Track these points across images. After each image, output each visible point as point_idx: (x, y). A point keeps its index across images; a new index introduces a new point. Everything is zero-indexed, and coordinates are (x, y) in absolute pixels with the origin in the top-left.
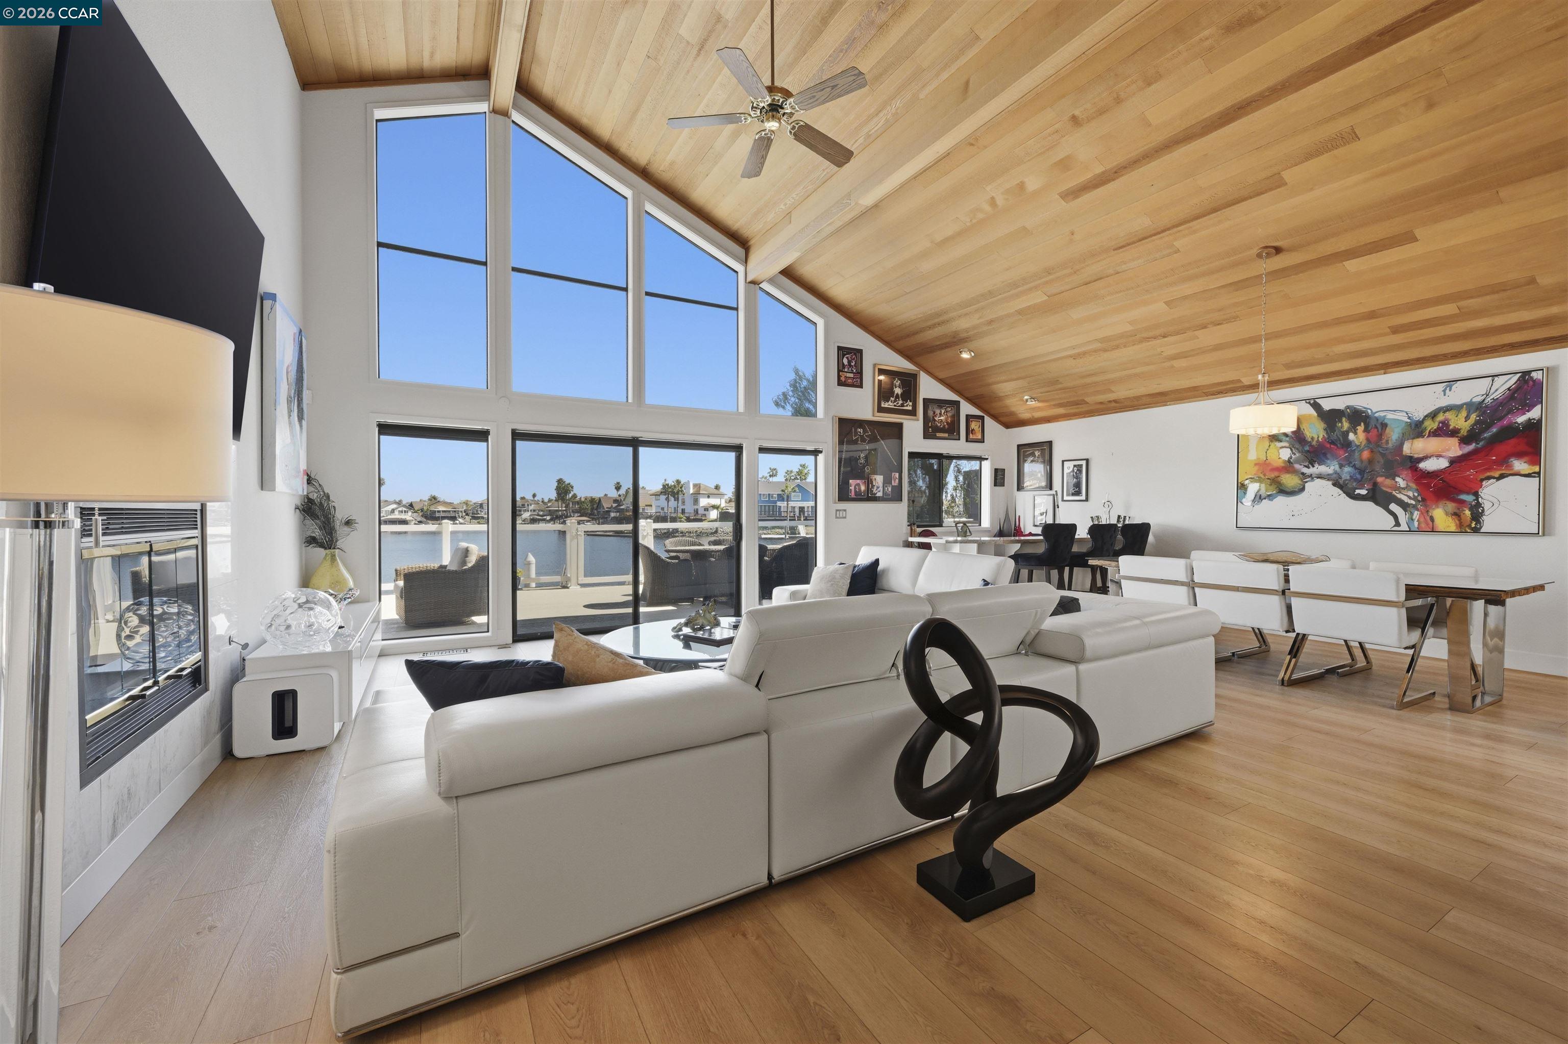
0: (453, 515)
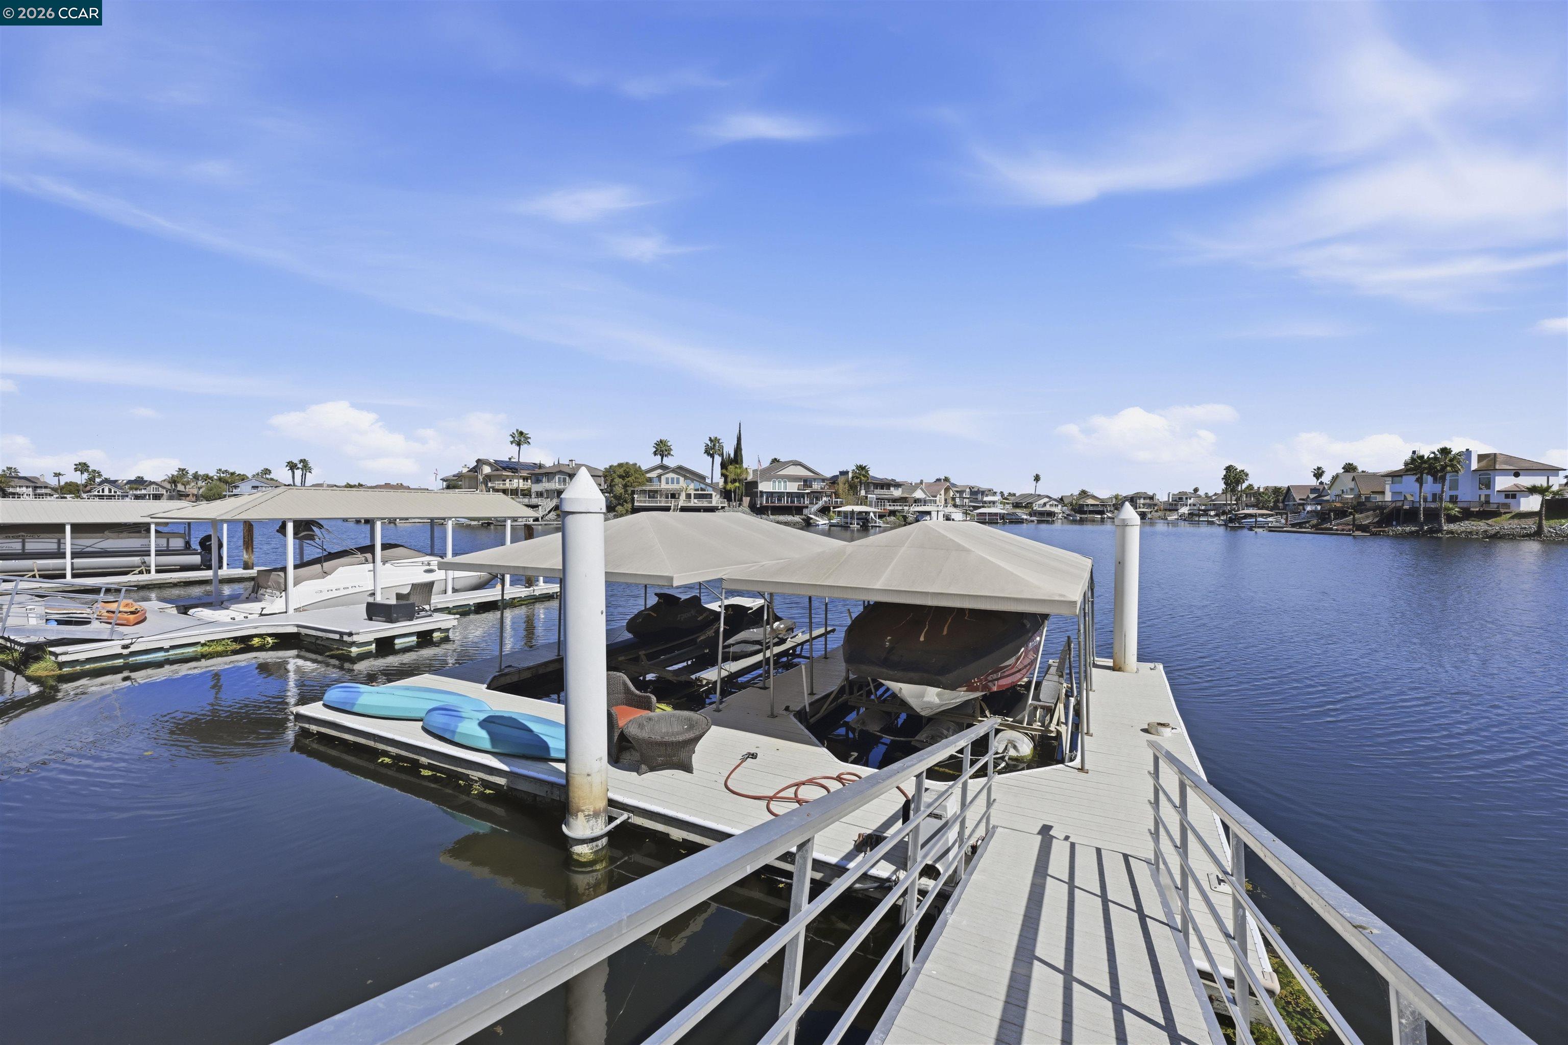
0: (1100, 509)
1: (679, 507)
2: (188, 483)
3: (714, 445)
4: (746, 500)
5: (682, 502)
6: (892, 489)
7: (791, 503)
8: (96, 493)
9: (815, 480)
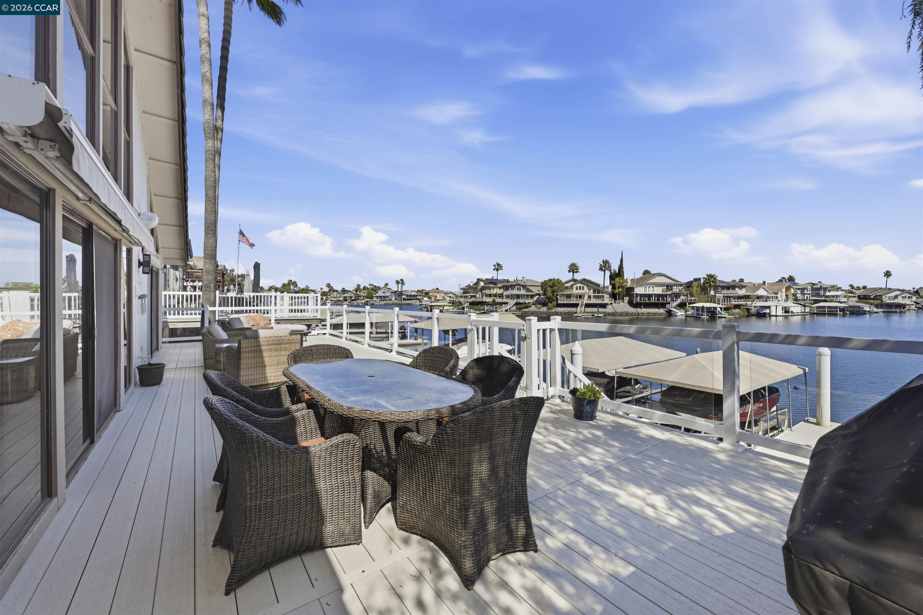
1: (584, 304)
2: (361, 291)
3: (605, 265)
4: (626, 299)
5: (586, 301)
6: (737, 289)
7: (657, 300)
8: (332, 296)
9: (675, 285)
